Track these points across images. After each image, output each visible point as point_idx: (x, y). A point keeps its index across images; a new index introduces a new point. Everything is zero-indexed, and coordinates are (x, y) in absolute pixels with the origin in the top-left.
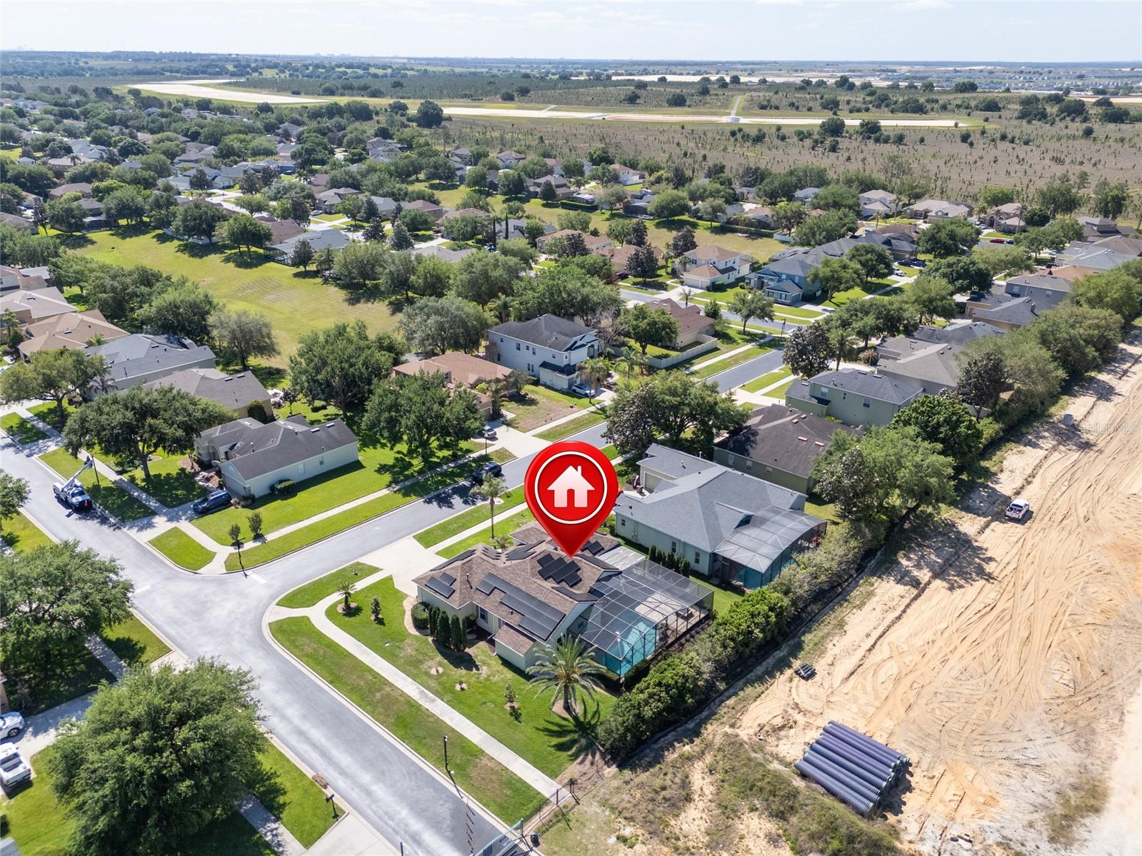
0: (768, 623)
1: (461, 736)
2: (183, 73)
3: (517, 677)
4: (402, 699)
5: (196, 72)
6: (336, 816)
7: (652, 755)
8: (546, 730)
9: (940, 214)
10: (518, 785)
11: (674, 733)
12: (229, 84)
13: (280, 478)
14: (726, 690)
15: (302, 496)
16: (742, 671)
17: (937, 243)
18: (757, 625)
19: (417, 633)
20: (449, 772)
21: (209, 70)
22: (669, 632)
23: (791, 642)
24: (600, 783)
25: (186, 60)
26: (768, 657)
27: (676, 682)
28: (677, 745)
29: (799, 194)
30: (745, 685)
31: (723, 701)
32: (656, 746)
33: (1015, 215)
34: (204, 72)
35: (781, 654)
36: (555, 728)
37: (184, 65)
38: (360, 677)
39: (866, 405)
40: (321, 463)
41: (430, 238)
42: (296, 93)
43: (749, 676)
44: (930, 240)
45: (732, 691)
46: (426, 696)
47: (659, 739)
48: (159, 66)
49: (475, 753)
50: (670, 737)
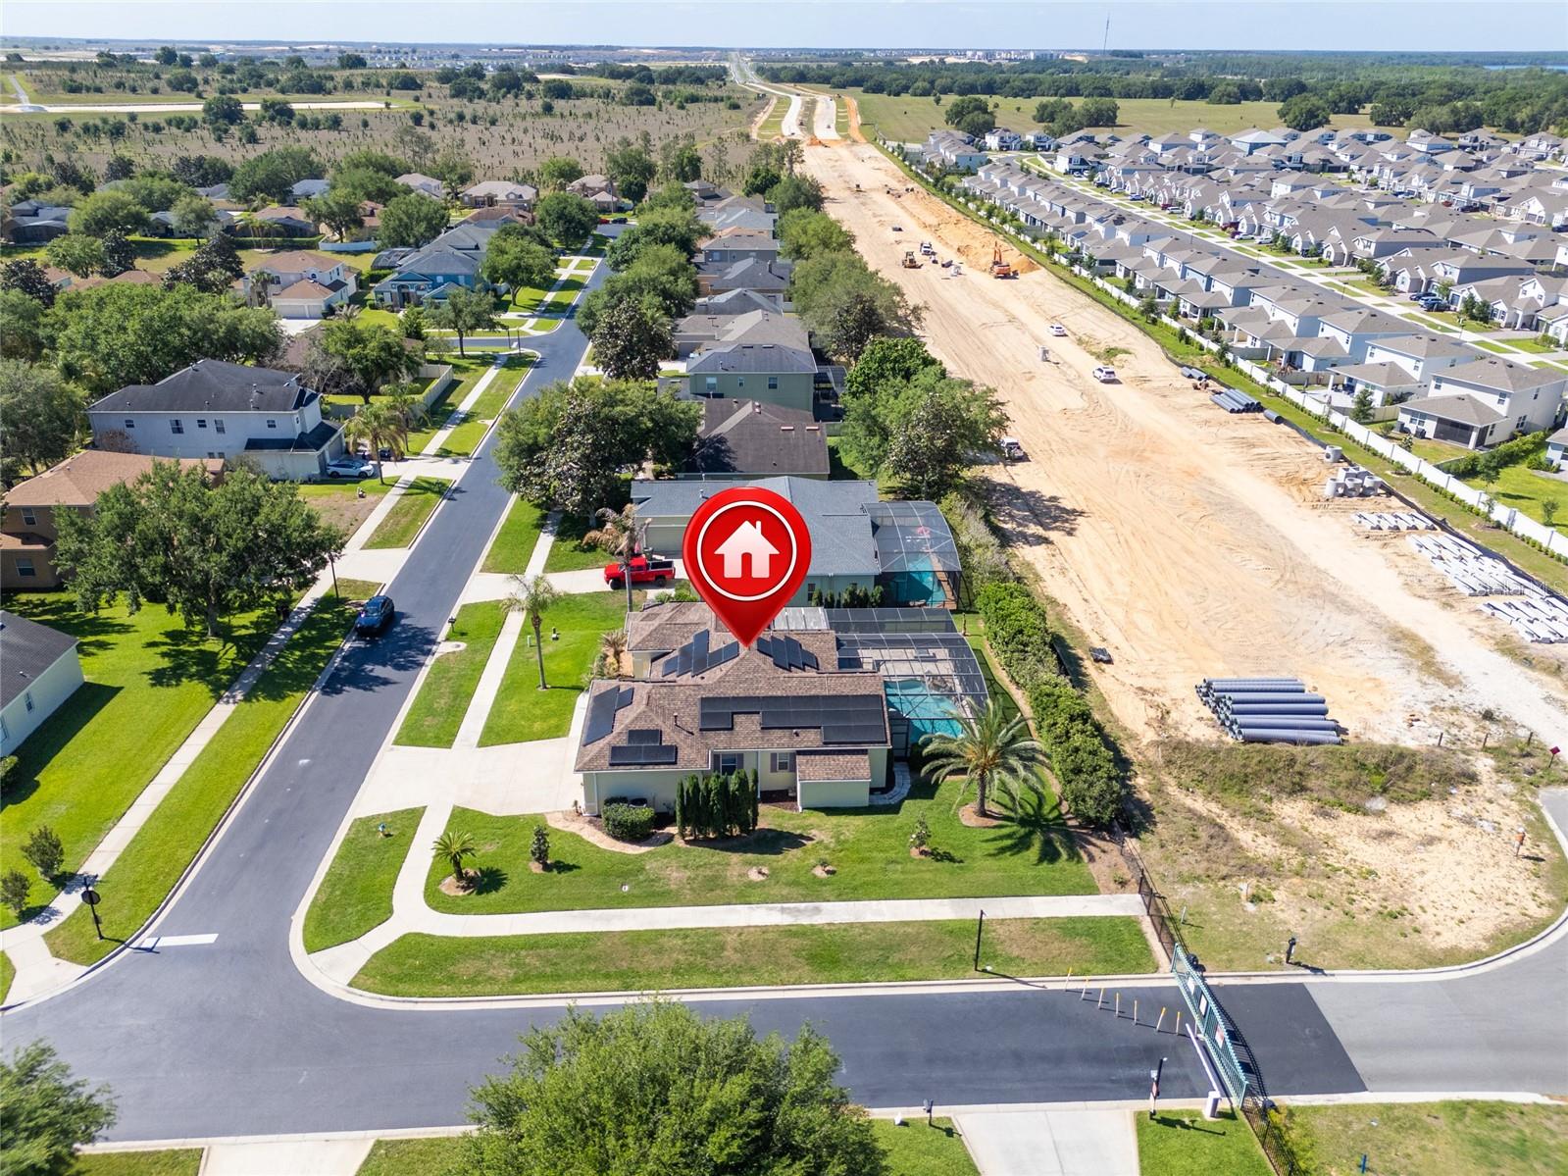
1: (928, 923)
3: (870, 818)
4: (770, 936)
6: (948, 1132)
8: (1003, 850)
9: (512, 197)
10: (1079, 925)
17: (570, 222)
19: (644, 849)
20: (985, 971)
29: (298, 188)
33: (601, 190)
36: (1009, 842)
38: (660, 951)
39: (773, 386)
44: (559, 218)
46: (799, 911)
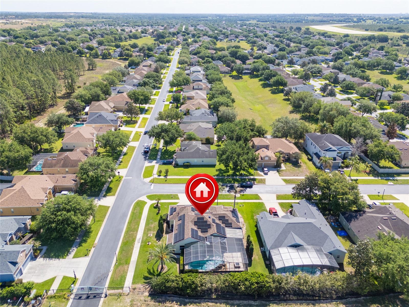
0: (250, 287)
2: (337, 21)
5: (341, 21)
6: (86, 255)
7: (163, 299)
8: (149, 270)
10: (123, 279)
11: (178, 298)
12: (345, 26)
13: (187, 161)
14: (215, 299)
15: (190, 169)
16: (229, 297)
18: (244, 284)
20: (116, 263)
21: (347, 20)
22: (223, 267)
23: (264, 302)
24: (140, 295)
25: (341, 17)
26: (246, 300)
27: (188, 282)
28: (174, 302)
30: (224, 303)
31: (208, 302)
32: (168, 298)
34: (344, 21)
35: (253, 303)
36: (152, 271)
37: (338, 19)
38: (135, 225)
40: (203, 161)
41: (352, 93)
42: (367, 30)
43: (229, 301)
45: (216, 301)
46: (139, 240)
47: (171, 296)
48: (329, 19)
49: (127, 262)
50: (176, 299)
